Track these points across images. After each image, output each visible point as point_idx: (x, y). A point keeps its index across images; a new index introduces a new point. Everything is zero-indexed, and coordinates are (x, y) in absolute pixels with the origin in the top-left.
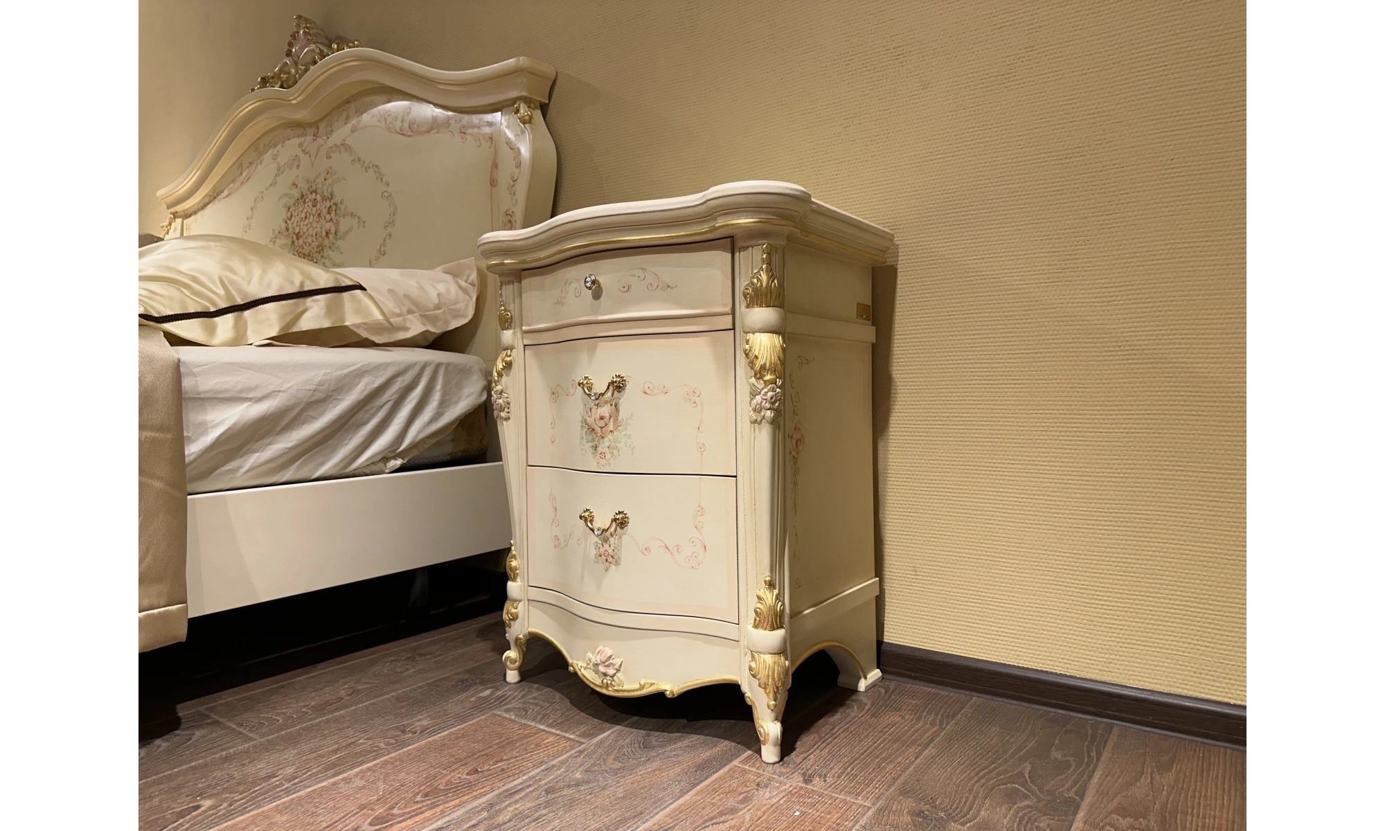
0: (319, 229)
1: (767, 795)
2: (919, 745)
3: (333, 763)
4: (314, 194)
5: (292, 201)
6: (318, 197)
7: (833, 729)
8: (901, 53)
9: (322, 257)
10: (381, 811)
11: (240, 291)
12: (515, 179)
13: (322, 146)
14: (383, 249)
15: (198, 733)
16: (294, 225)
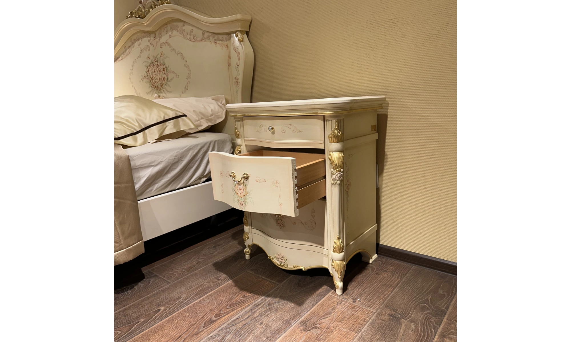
0: (160, 77)
1: (341, 307)
2: (393, 287)
3: (198, 293)
4: (157, 62)
5: (148, 64)
6: (159, 64)
7: (363, 279)
8: (394, 21)
9: (163, 88)
10: (217, 312)
11: (143, 123)
12: (238, 65)
13: (158, 42)
14: (187, 87)
15: (152, 280)
16: (150, 74)
